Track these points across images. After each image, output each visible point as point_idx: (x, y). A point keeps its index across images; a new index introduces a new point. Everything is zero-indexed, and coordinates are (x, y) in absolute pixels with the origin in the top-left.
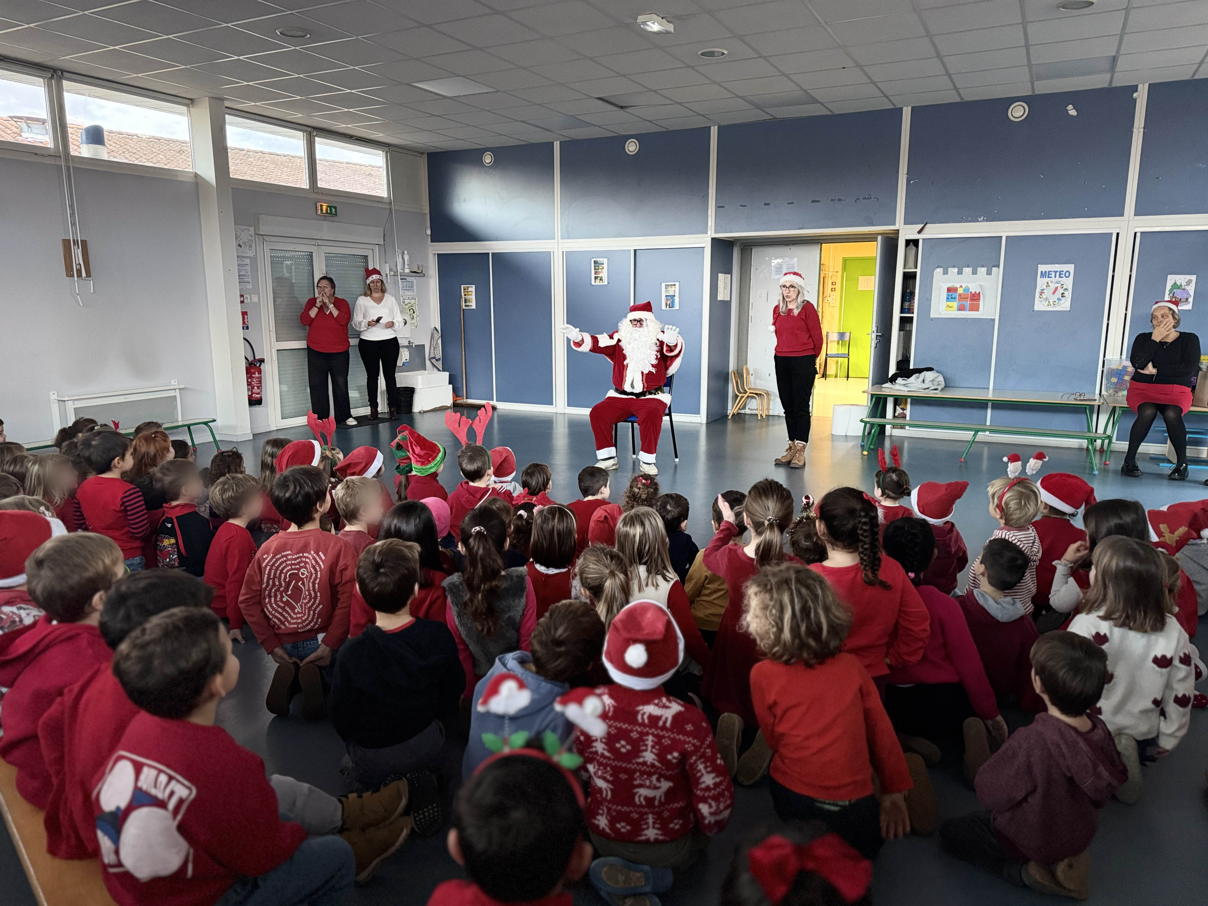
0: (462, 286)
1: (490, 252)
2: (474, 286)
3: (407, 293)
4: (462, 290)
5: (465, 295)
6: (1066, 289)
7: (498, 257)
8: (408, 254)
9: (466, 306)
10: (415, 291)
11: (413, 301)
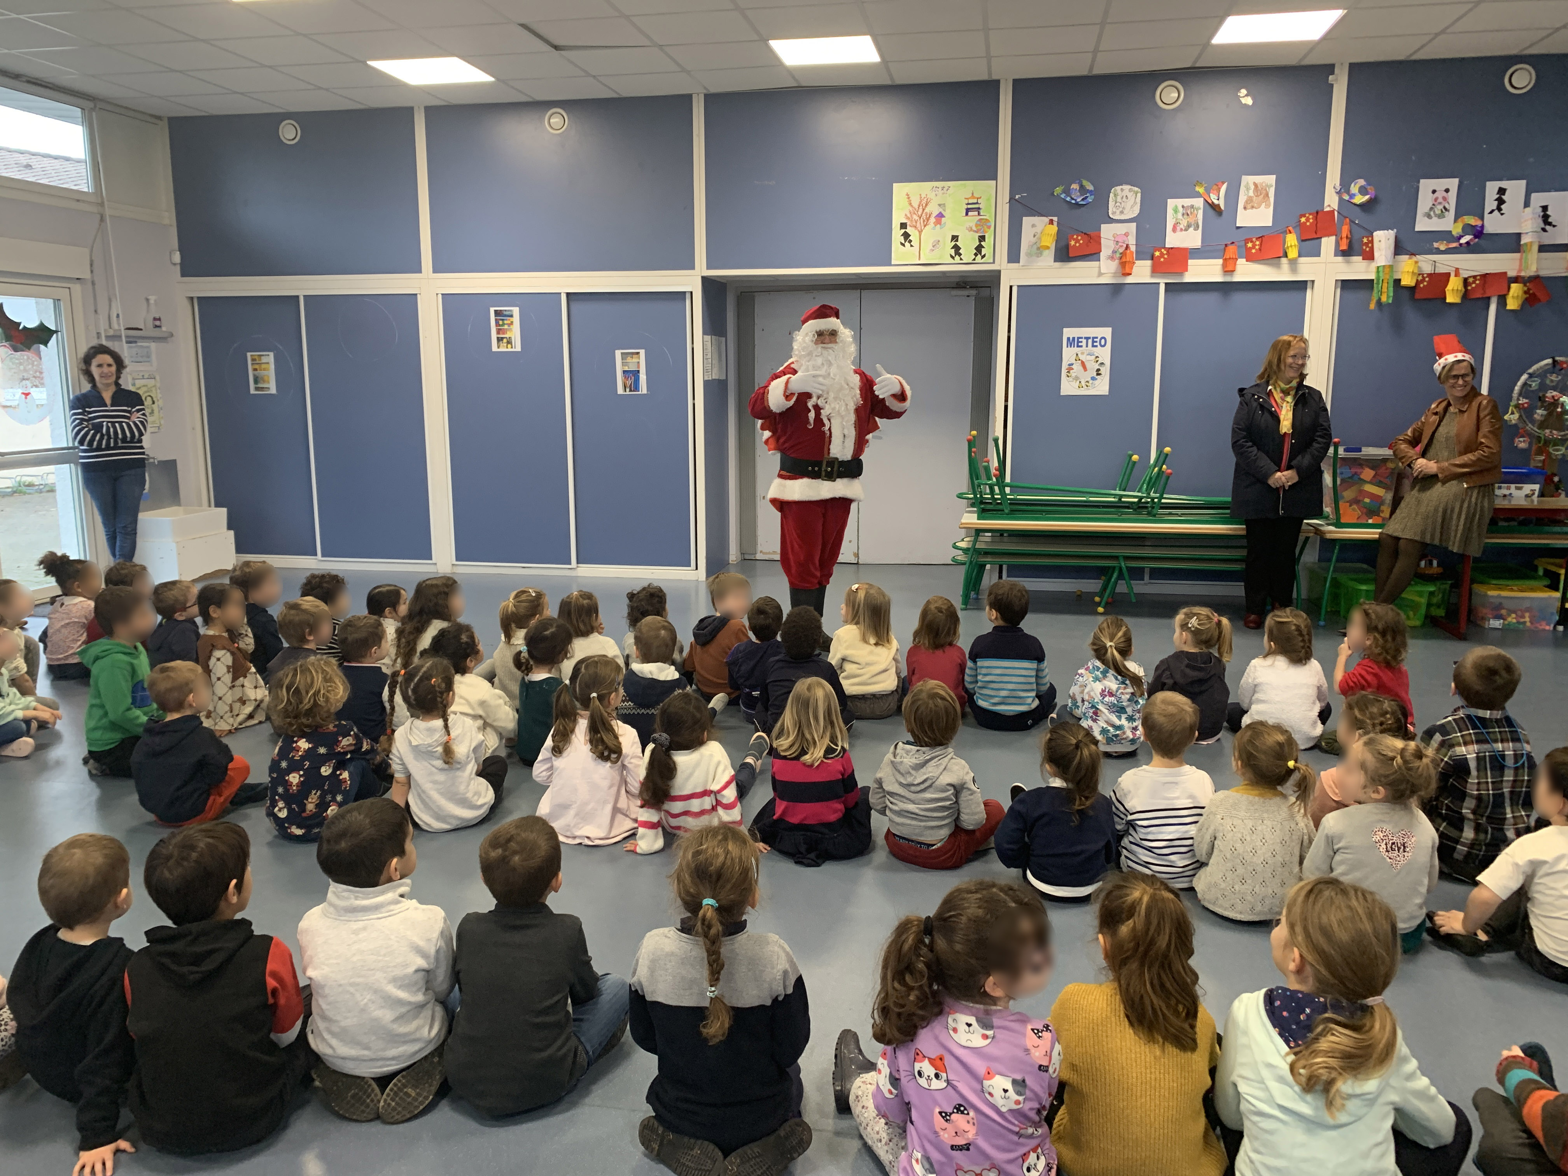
0: (249, 354)
1: (301, 294)
2: (272, 354)
3: (138, 367)
4: (249, 362)
5: (255, 370)
6: (1102, 364)
9: (257, 389)
10: (156, 364)
11: (151, 383)
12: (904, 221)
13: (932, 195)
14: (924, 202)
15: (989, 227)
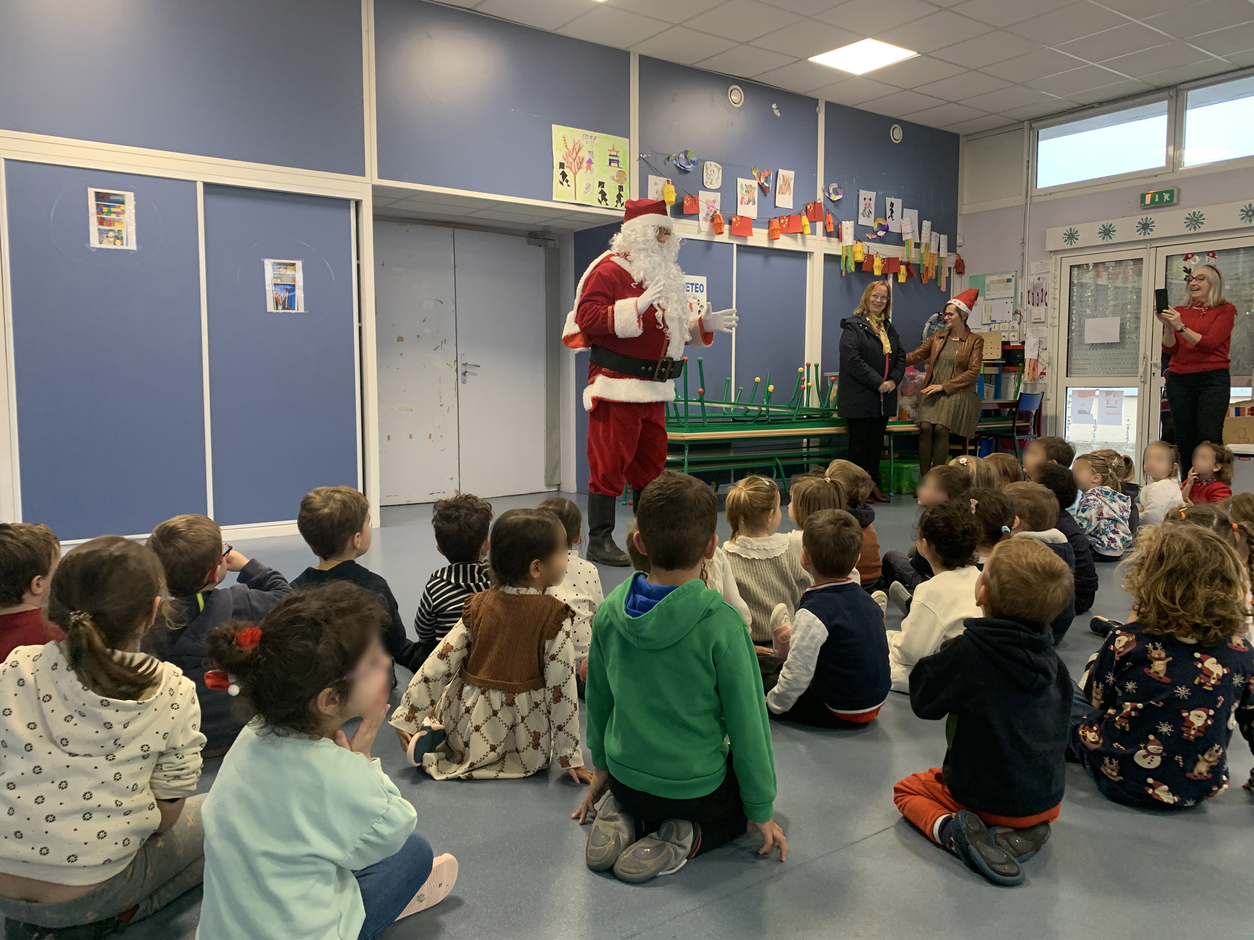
12: (563, 161)
13: (583, 142)
14: (577, 146)
15: (626, 179)
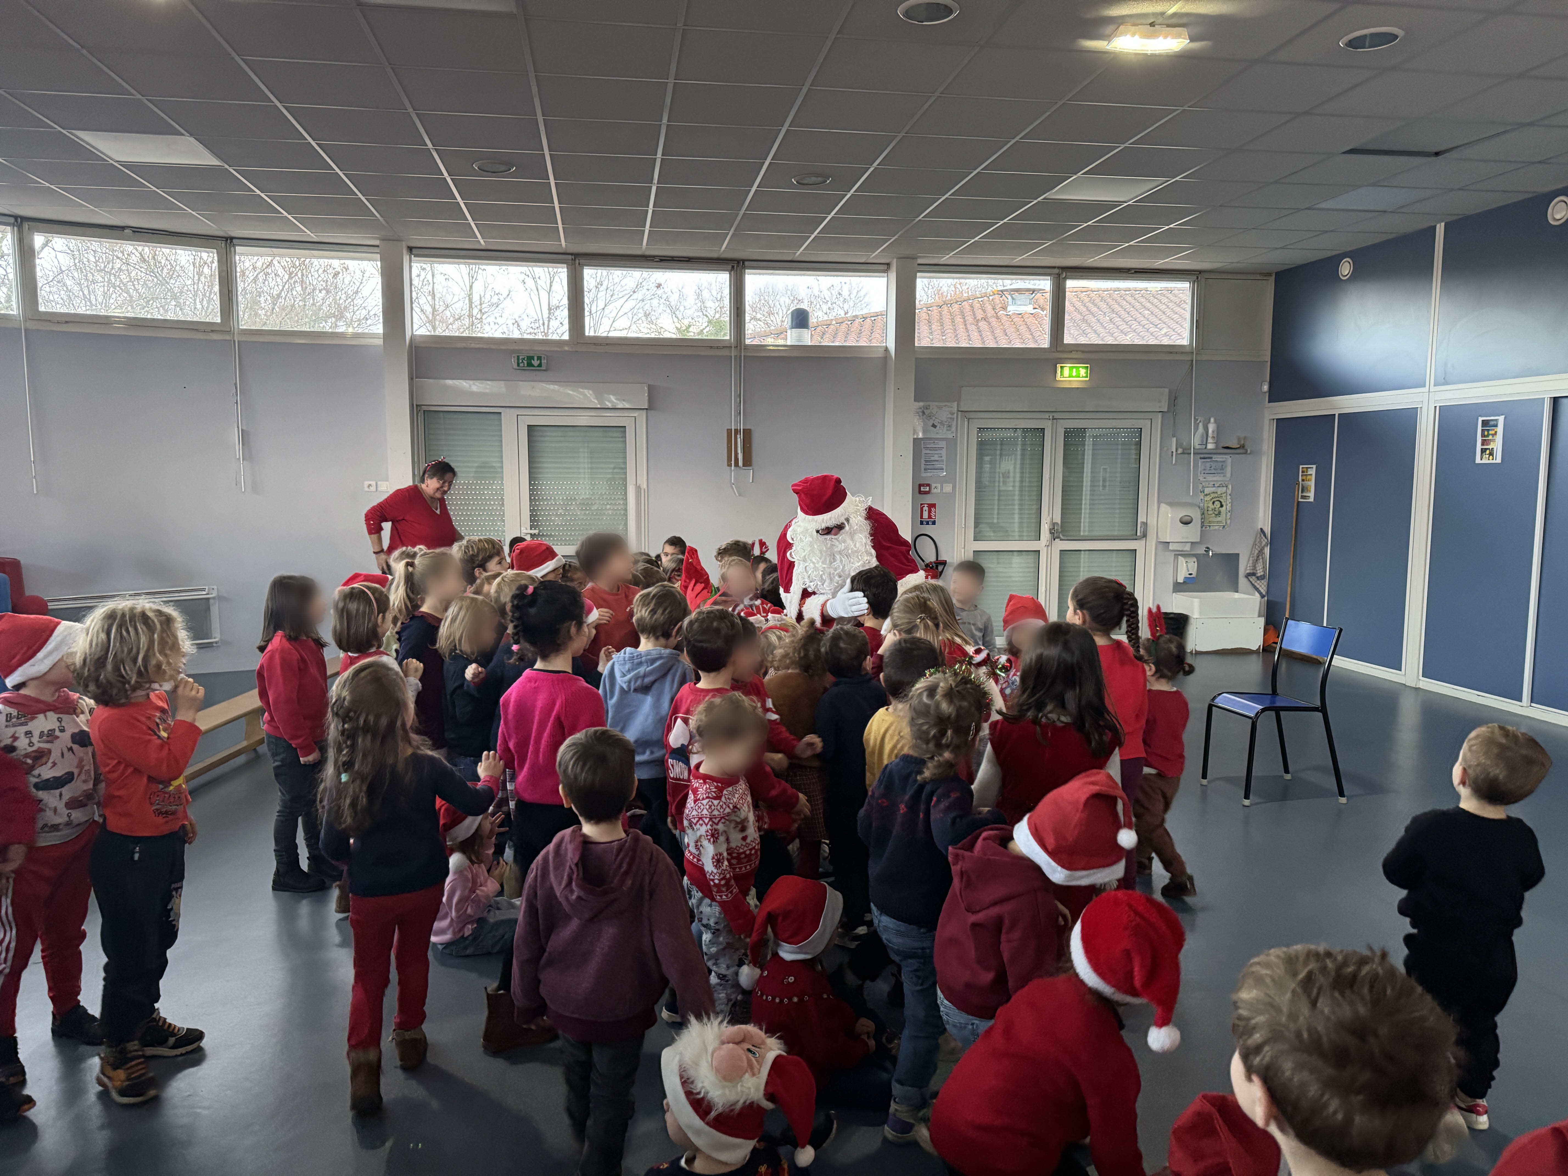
0: (1301, 466)
1: (1337, 413)
2: (1314, 466)
3: (1210, 478)
4: (1301, 473)
5: (1303, 480)
7: (1349, 420)
8: (1215, 421)
9: (1302, 497)
10: (1229, 475)
11: (1221, 490)
